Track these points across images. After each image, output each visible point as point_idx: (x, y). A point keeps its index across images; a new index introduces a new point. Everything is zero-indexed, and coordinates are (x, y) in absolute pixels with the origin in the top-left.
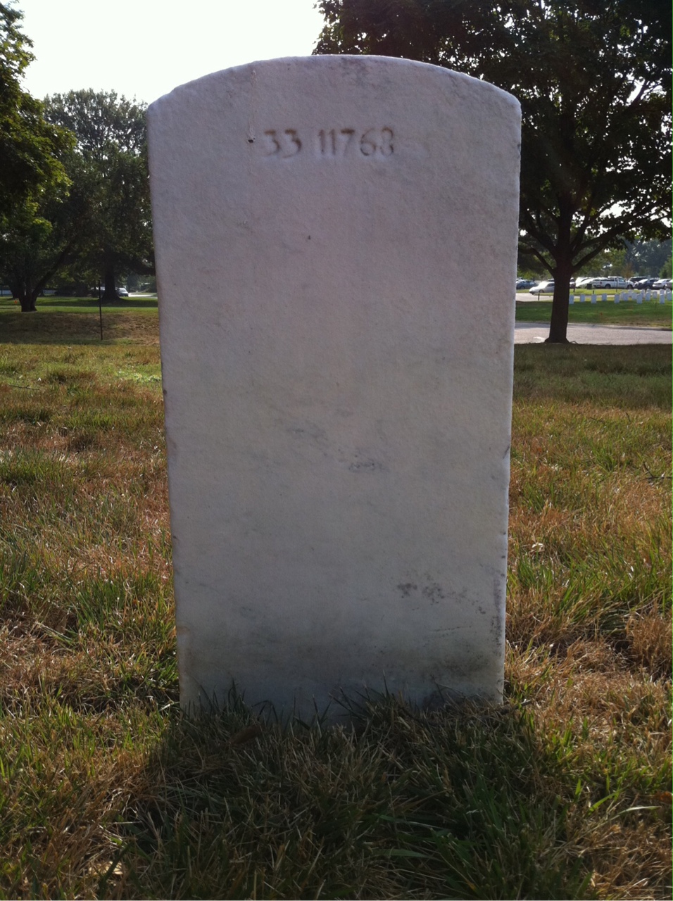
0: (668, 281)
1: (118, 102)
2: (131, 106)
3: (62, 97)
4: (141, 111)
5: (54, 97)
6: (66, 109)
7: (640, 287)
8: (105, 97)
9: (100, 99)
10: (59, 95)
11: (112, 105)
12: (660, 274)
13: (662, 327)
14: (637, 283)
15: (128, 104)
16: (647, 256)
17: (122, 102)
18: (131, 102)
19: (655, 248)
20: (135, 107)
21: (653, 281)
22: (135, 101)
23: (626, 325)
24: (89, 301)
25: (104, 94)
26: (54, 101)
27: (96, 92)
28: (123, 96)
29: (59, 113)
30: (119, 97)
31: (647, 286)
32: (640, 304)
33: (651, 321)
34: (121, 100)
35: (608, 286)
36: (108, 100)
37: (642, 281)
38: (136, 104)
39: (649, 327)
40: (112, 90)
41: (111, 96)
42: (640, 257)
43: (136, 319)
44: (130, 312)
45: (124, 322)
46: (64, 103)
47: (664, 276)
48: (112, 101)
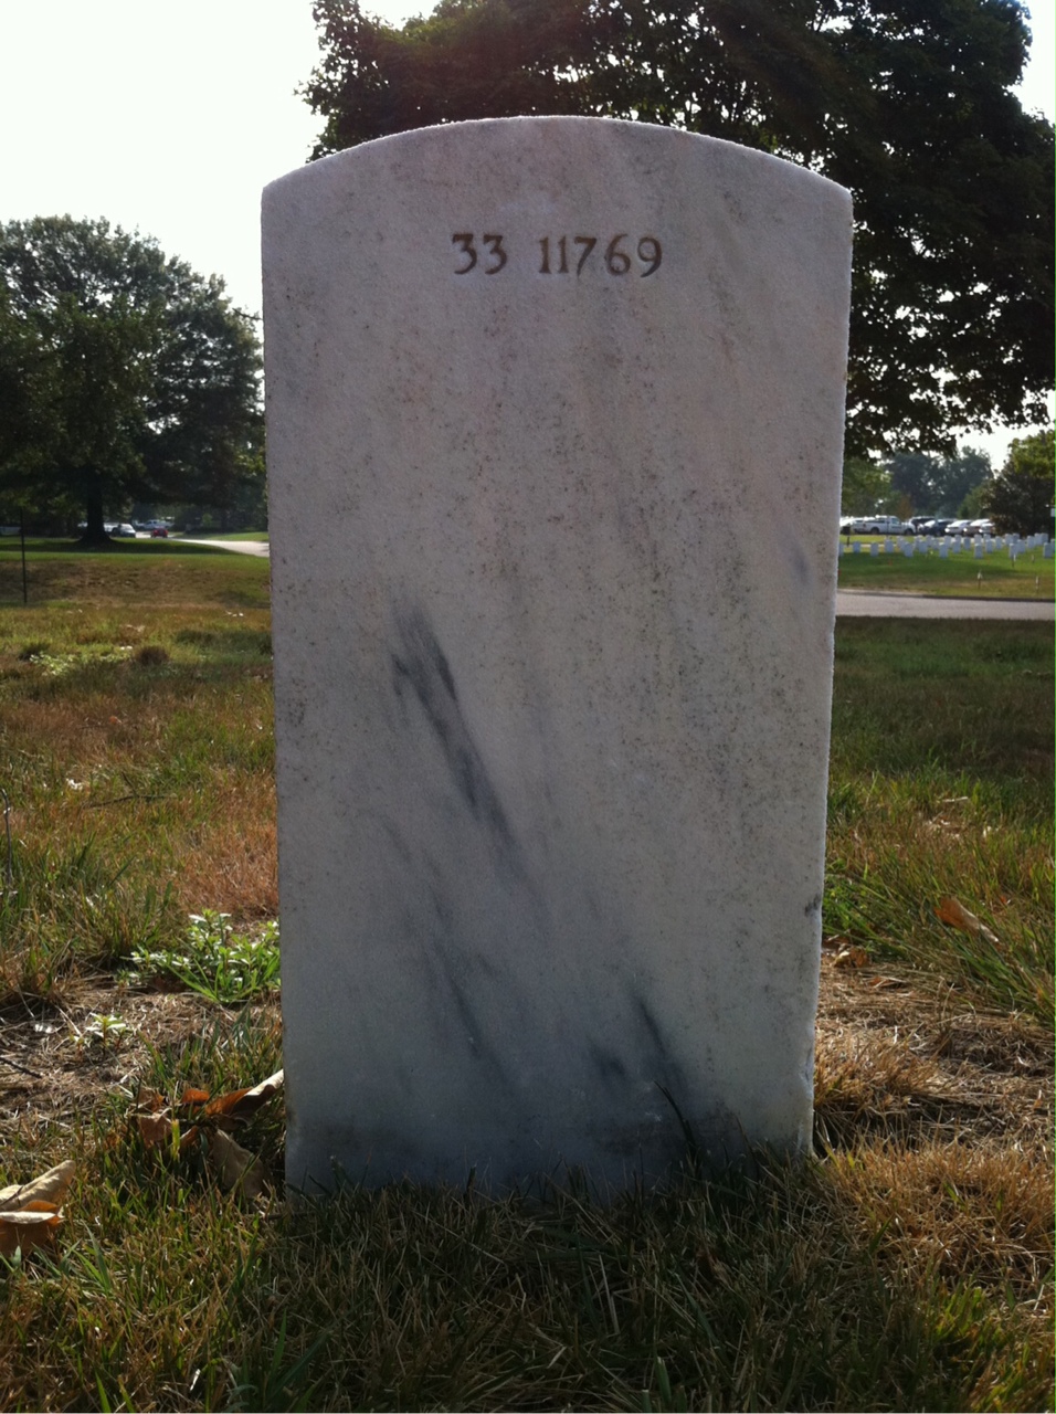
0: (968, 523)
1: (111, 235)
2: (132, 242)
3: (22, 227)
4: (146, 250)
5: (10, 227)
6: (28, 246)
7: (926, 532)
8: (91, 228)
9: (82, 230)
10: (18, 224)
11: (101, 240)
12: (959, 513)
13: (925, 593)
14: (921, 526)
15: (127, 239)
16: (945, 486)
17: (117, 236)
18: (133, 236)
19: (958, 473)
20: (138, 245)
21: (945, 524)
22: (137, 234)
23: (872, 589)
24: (62, 544)
25: (89, 223)
26: (10, 232)
27: (77, 219)
28: (119, 227)
29: (16, 250)
30: (112, 228)
31: (938, 531)
32: (908, 558)
33: (913, 582)
34: (116, 232)
35: (875, 531)
36: (95, 233)
37: (930, 524)
38: (139, 239)
39: (906, 593)
40: (102, 218)
41: (99, 227)
42: (935, 488)
43: (94, 570)
44: (93, 560)
45: (73, 574)
46: (25, 236)
47: (965, 515)
48: (102, 234)
